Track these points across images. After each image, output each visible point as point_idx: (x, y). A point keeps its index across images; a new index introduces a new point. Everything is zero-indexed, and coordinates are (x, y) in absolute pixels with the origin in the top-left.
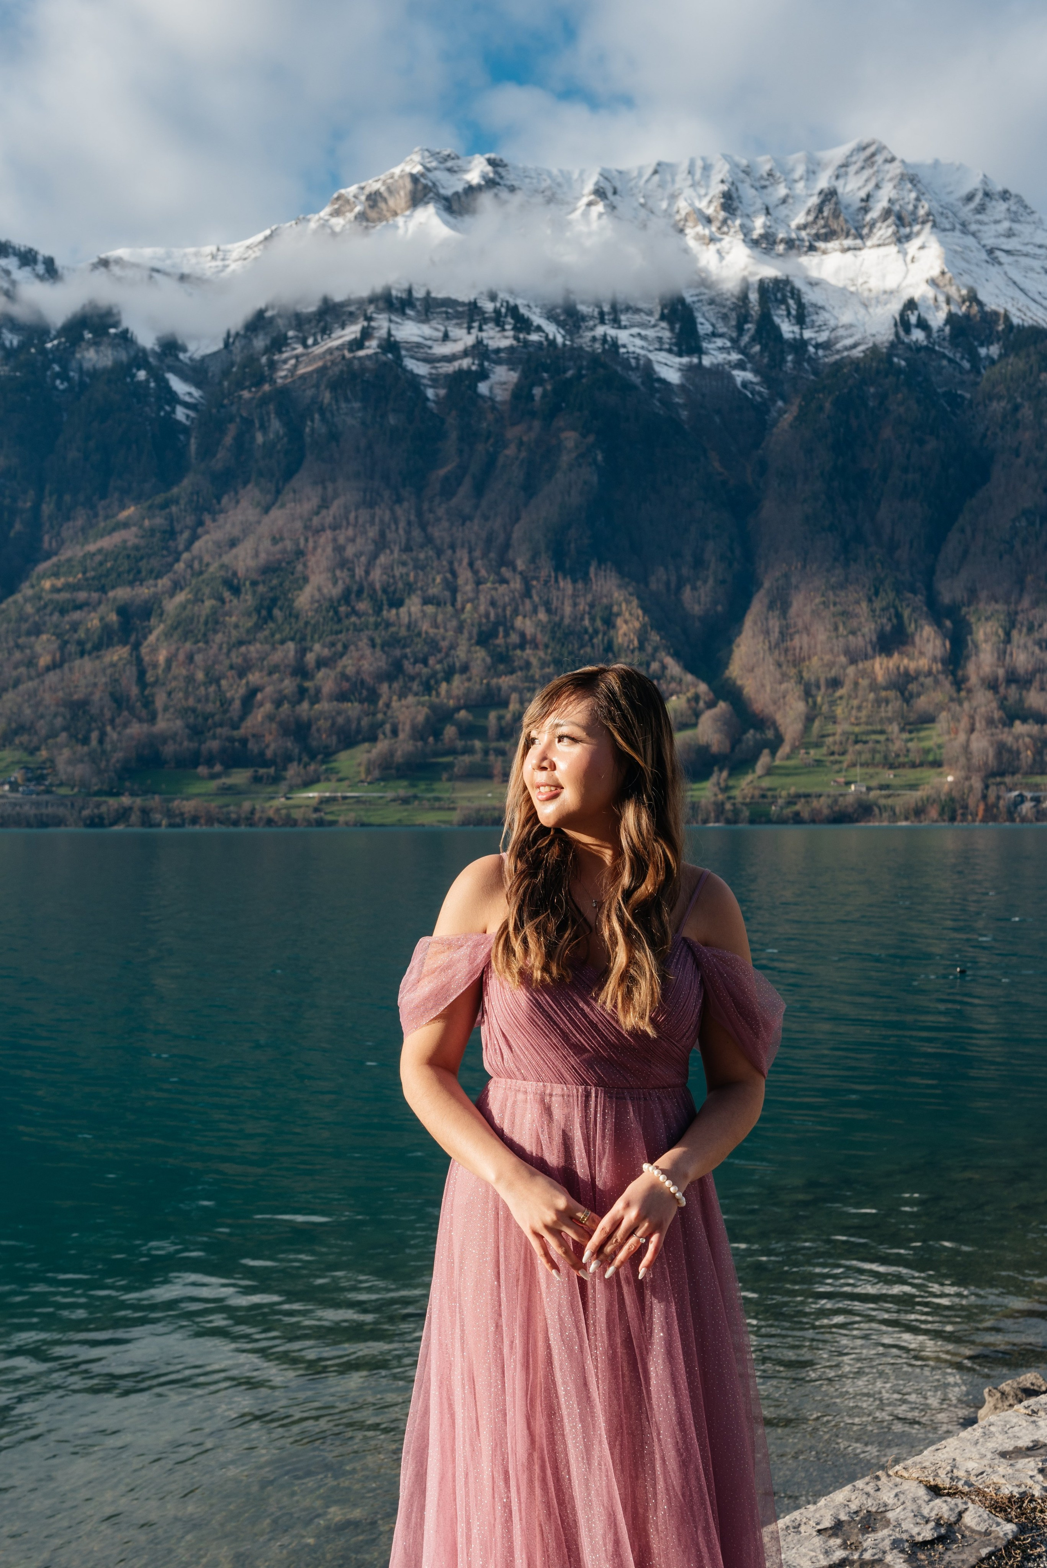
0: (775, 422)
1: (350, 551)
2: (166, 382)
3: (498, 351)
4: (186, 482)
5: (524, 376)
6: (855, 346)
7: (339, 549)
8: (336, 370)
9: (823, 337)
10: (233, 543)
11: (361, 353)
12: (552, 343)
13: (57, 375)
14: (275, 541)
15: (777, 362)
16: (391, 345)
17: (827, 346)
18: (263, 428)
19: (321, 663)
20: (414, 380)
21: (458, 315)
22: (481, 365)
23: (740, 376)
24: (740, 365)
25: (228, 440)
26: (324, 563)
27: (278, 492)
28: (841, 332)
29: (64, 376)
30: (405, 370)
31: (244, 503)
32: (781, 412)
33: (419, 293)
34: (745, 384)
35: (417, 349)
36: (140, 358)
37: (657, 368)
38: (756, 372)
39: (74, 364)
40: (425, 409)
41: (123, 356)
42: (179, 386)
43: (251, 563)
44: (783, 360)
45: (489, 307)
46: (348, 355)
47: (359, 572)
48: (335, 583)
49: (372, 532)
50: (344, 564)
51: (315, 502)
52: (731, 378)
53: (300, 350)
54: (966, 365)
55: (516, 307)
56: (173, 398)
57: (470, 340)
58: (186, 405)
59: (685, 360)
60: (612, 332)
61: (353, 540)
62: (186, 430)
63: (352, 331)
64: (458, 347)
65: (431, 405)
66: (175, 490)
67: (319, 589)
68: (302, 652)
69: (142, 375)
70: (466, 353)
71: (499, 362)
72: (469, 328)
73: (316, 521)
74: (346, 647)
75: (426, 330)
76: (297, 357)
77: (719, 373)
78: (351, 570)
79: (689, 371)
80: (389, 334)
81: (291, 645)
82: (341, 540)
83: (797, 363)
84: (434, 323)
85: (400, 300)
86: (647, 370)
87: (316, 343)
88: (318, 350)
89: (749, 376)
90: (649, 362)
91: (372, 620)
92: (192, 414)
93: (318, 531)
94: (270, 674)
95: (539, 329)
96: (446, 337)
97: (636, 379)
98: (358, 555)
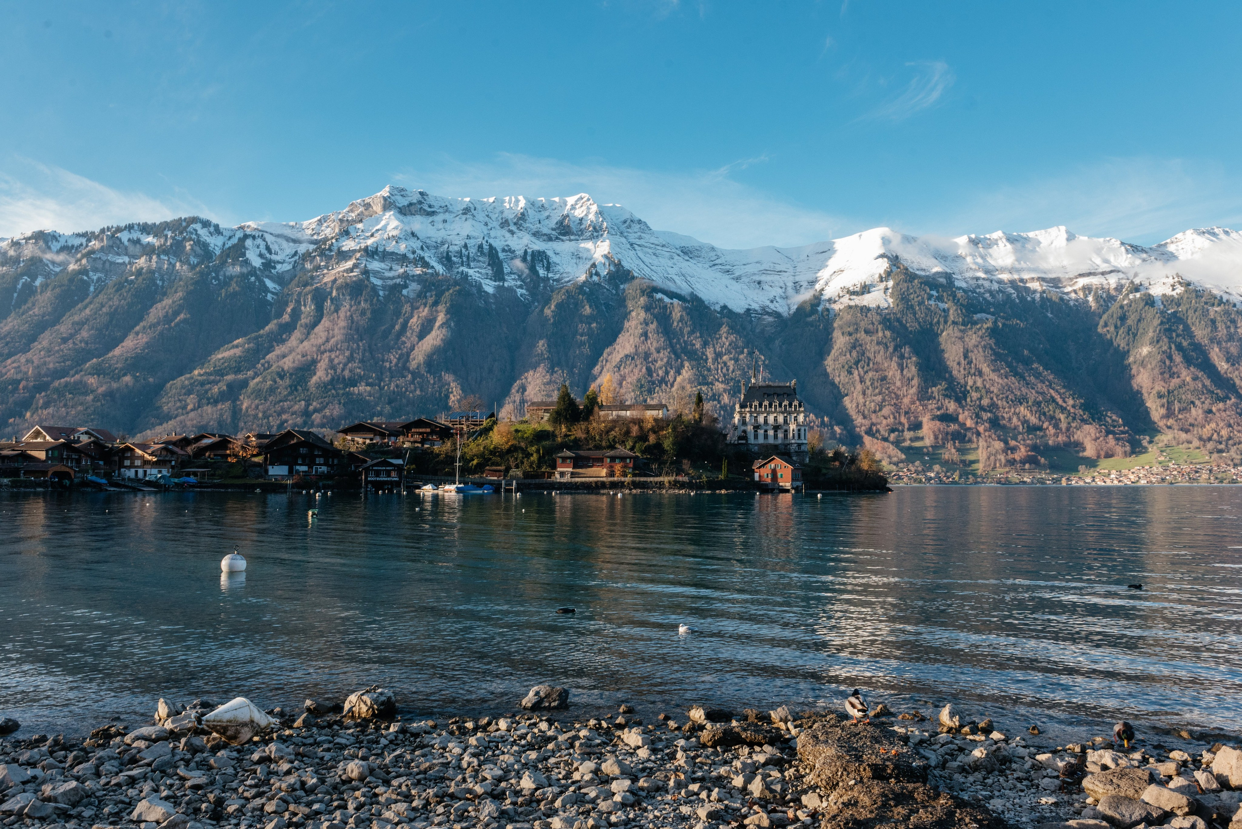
0: (533, 311)
1: (336, 361)
2: (264, 282)
3: (413, 276)
4: (267, 328)
5: (424, 287)
6: (569, 281)
7: (331, 360)
8: (339, 281)
9: (557, 276)
10: (284, 356)
11: (351, 274)
12: (437, 274)
13: (214, 278)
14: (303, 356)
15: (536, 286)
16: (366, 272)
17: (557, 280)
18: (305, 305)
19: (316, 410)
20: (374, 288)
21: (397, 260)
22: (405, 282)
23: (520, 291)
24: (521, 287)
25: (289, 310)
26: (324, 367)
27: (309, 333)
28: (565, 275)
29: (216, 278)
30: (371, 283)
31: (293, 338)
32: (536, 307)
33: (381, 249)
34: (521, 295)
35: (376, 273)
36: (253, 272)
37: (484, 286)
38: (527, 290)
39: (222, 273)
40: (378, 300)
41: (245, 270)
42: (270, 284)
43: (291, 365)
44: (539, 286)
45: (411, 256)
46: (345, 275)
47: (339, 371)
48: (327, 376)
49: (347, 353)
50: (333, 367)
51: (324, 339)
52: (516, 292)
53: (326, 271)
54: (614, 292)
55: (423, 258)
56: (266, 290)
57: (401, 271)
58: (273, 293)
59: (497, 283)
60: (465, 269)
61: (337, 357)
62: (271, 304)
63: (349, 264)
64: (396, 274)
65: (381, 298)
66: (262, 332)
67: (320, 378)
68: (308, 405)
69: (253, 279)
70: (399, 276)
71: (413, 281)
72: (402, 265)
73: (322, 348)
74: (327, 404)
75: (383, 265)
76: (324, 275)
77: (510, 289)
78: (335, 370)
79: (497, 288)
80: (365, 266)
81: (303, 403)
82: (333, 356)
83: (545, 287)
84: (386, 263)
85: (372, 252)
86: (479, 287)
87: (333, 269)
88: (333, 272)
89: (524, 291)
90: (481, 283)
91: (341, 392)
92: (275, 297)
93: (323, 353)
94: (292, 414)
95: (433, 267)
96: (391, 269)
97: (474, 290)
98: (339, 364)
